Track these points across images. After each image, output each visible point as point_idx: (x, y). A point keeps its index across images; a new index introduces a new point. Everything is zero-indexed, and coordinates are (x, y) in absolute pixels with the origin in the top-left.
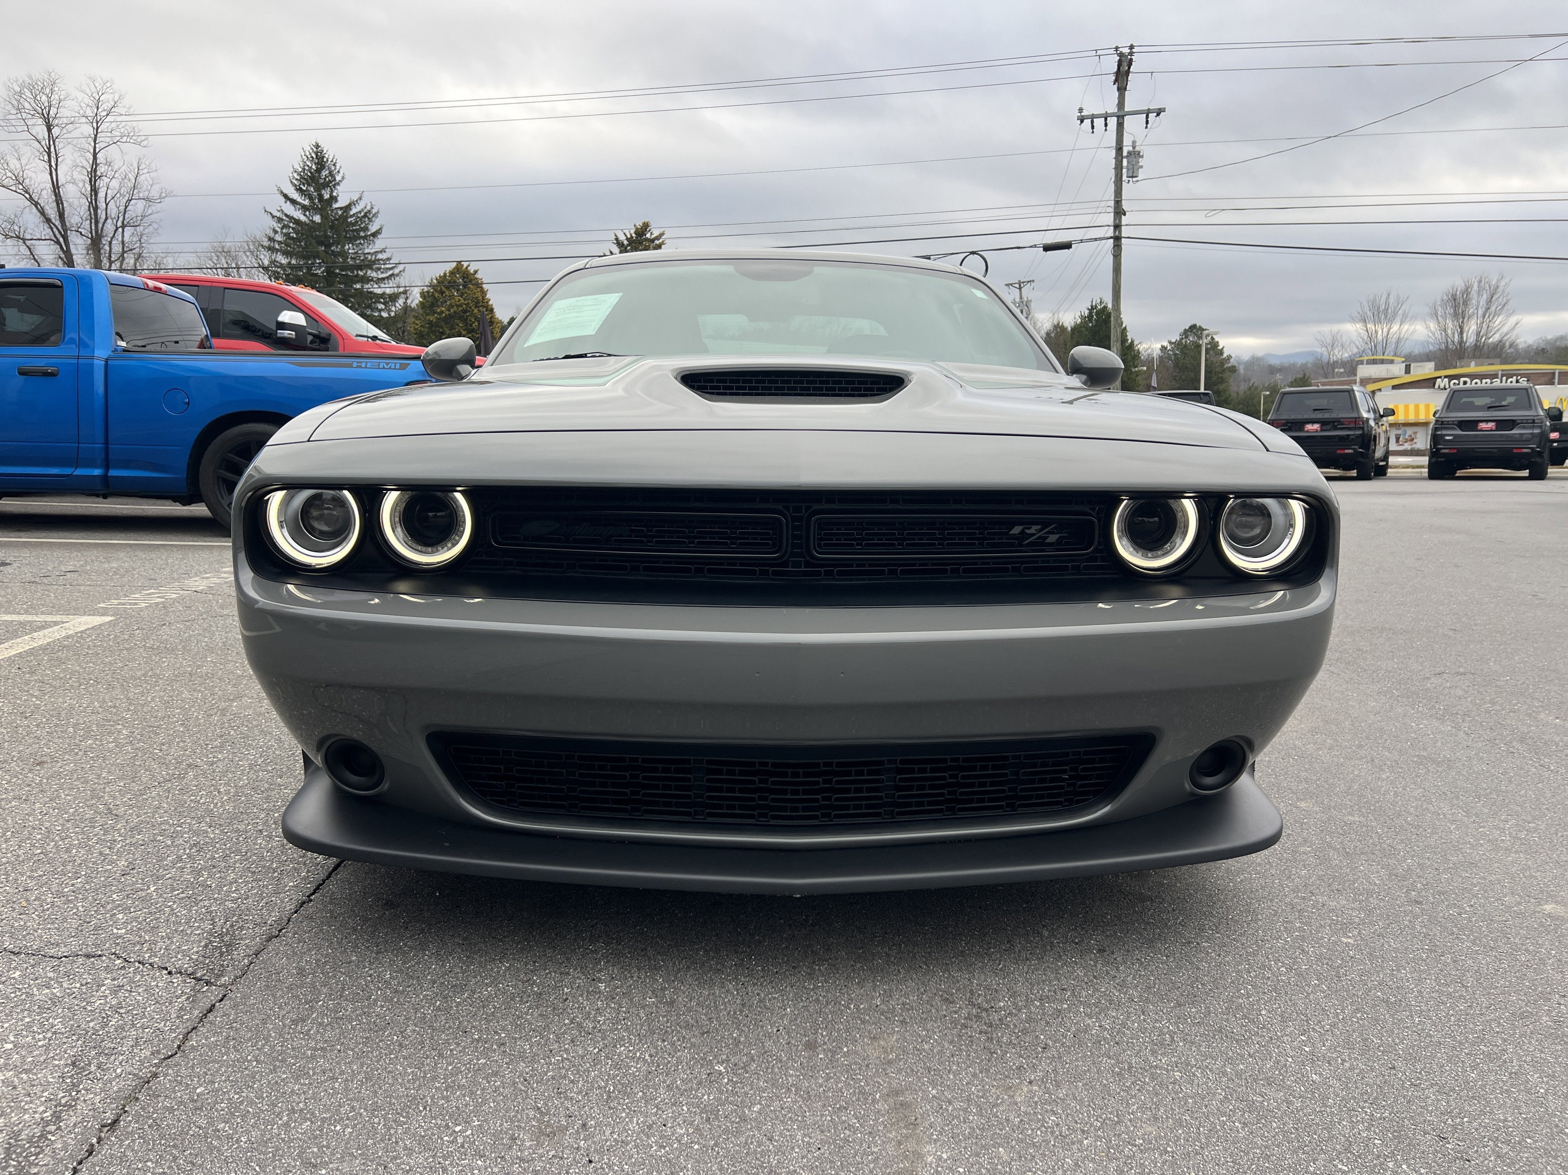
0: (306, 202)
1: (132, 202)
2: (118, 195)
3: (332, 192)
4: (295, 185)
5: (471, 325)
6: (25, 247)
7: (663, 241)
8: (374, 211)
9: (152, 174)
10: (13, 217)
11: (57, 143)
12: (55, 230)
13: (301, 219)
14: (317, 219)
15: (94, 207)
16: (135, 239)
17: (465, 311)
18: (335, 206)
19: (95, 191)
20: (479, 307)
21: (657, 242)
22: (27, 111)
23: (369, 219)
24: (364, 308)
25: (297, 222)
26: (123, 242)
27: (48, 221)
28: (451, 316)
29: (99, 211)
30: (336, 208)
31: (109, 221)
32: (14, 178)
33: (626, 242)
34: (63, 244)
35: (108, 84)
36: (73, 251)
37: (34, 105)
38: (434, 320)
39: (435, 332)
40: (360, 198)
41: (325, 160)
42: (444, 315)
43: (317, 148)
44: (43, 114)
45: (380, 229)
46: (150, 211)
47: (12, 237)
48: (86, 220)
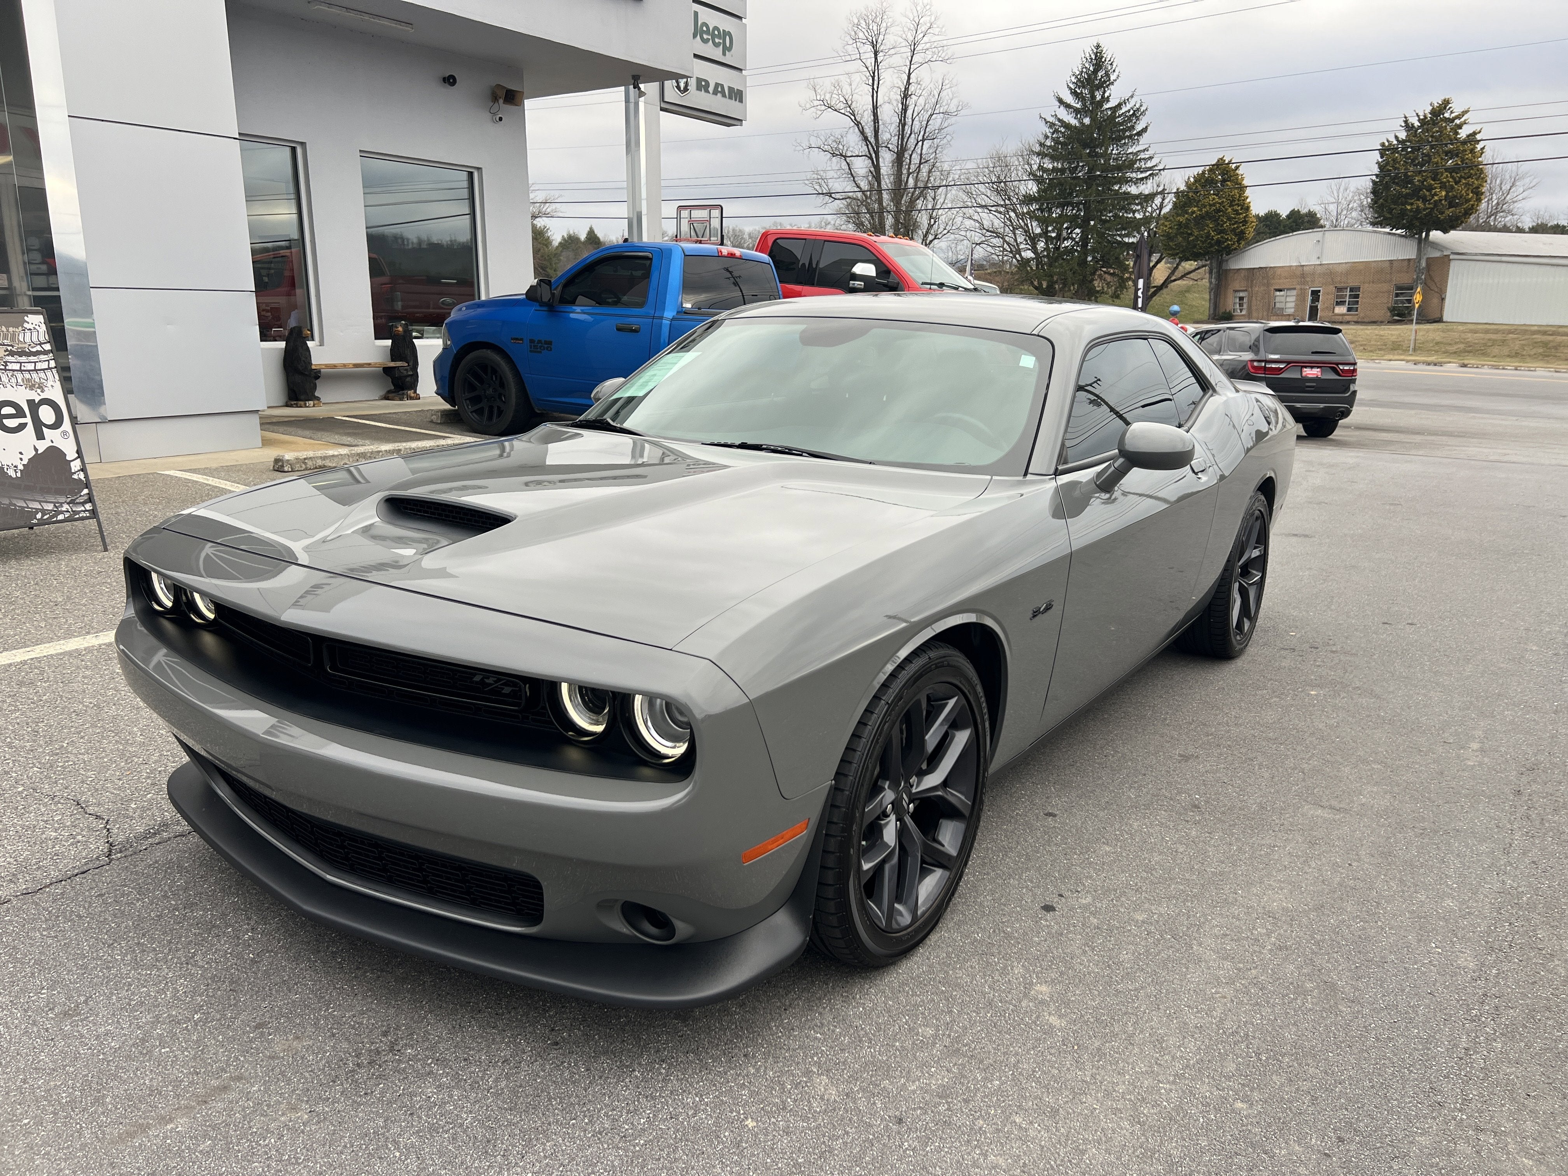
0: (1078, 106)
1: (934, 116)
2: (922, 112)
3: (1104, 92)
4: (1070, 89)
5: (1222, 226)
6: (845, 163)
7: (1465, 120)
8: (1142, 109)
9: (953, 89)
10: (840, 137)
11: (880, 68)
12: (870, 146)
13: (1071, 122)
14: (1087, 121)
15: (903, 124)
16: (931, 151)
17: (1219, 211)
18: (1106, 106)
19: (905, 109)
20: (1233, 206)
21: (1457, 122)
22: (861, 40)
23: (1137, 117)
24: (1118, 209)
25: (1067, 126)
26: (921, 154)
27: (866, 139)
28: (1202, 217)
29: (906, 127)
30: (1107, 109)
31: (913, 136)
32: (845, 102)
33: (1417, 124)
34: (874, 159)
35: (928, 7)
36: (881, 164)
37: (867, 34)
38: (1184, 222)
39: (1183, 233)
40: (1132, 97)
41: (1103, 60)
42: (1194, 215)
43: (1097, 49)
44: (873, 42)
45: (1146, 127)
46: (946, 125)
47: (838, 155)
48: (895, 135)
